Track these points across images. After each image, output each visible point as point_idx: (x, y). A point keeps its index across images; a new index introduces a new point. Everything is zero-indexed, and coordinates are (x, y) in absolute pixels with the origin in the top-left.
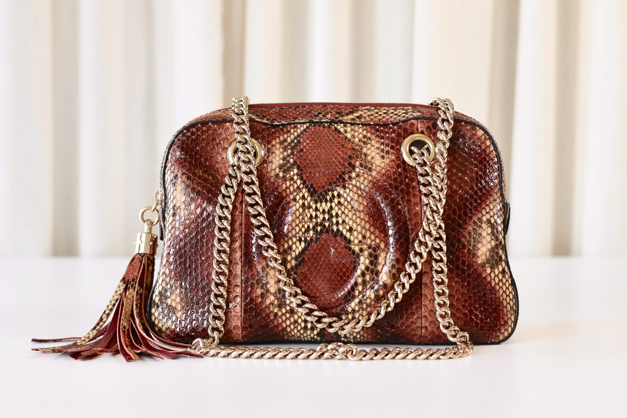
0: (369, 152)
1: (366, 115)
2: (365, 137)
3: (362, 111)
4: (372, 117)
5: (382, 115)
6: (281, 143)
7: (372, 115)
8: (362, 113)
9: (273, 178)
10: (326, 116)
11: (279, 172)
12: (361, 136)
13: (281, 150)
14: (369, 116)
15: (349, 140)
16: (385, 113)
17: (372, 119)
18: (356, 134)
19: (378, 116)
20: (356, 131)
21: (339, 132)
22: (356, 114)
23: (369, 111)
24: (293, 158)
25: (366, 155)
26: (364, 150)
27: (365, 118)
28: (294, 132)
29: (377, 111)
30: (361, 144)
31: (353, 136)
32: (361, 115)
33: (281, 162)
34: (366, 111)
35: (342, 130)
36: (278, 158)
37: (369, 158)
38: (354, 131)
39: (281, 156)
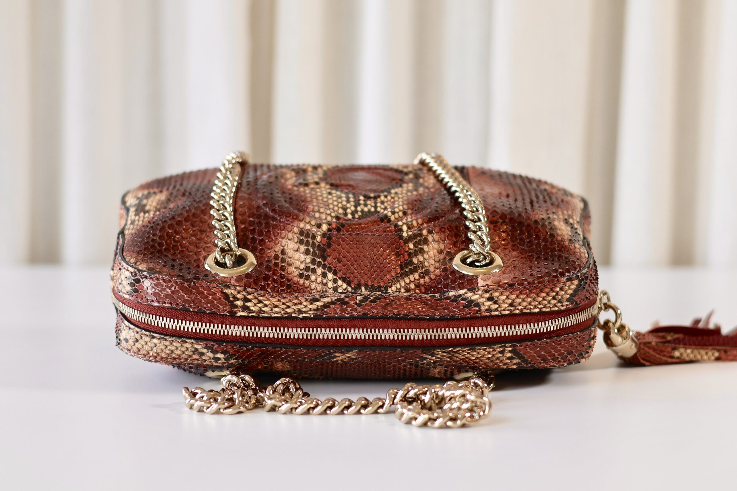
0: (303, 257)
1: (304, 303)
2: (308, 278)
3: (311, 310)
4: (295, 301)
5: (281, 304)
6: (427, 272)
7: (296, 304)
8: (311, 307)
9: (436, 231)
10: (363, 298)
11: (427, 236)
12: (313, 277)
13: (426, 264)
14: (301, 303)
15: (330, 270)
16: (276, 306)
17: (297, 298)
18: (319, 279)
19: (287, 302)
20: (319, 283)
21: (344, 280)
22: (319, 304)
23: (300, 309)
24: (410, 249)
25: (307, 252)
26: (309, 259)
27: (307, 300)
28: (409, 284)
29: (288, 310)
30: (312, 267)
31: (324, 275)
32: (311, 304)
33: (425, 248)
34: (304, 310)
35: (340, 282)
36: (431, 253)
37: (303, 248)
38: (322, 283)
39: (426, 256)
